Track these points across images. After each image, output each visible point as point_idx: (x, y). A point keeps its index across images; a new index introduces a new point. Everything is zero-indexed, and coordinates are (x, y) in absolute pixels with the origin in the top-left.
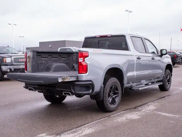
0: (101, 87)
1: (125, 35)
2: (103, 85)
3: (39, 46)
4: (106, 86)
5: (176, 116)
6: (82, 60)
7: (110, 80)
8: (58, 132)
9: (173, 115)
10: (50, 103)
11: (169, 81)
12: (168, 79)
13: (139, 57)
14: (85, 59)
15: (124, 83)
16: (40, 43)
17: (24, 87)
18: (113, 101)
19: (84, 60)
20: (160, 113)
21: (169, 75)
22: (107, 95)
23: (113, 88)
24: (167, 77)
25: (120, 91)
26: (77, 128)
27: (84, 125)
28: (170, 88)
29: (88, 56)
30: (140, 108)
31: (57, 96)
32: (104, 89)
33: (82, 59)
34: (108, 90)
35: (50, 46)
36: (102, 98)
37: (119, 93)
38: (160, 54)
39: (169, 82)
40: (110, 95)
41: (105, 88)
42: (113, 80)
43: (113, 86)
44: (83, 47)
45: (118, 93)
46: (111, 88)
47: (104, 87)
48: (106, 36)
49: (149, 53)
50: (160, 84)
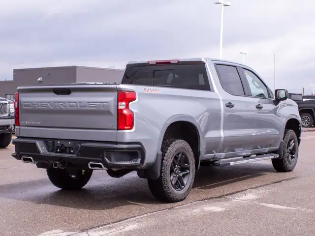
0: (158, 155)
1: (203, 60)
2: (160, 152)
3: (13, 80)
4: (166, 154)
5: (291, 208)
6: (124, 105)
7: (173, 143)
8: (82, 228)
9: (286, 207)
10: (59, 189)
11: (293, 152)
12: (291, 148)
13: (229, 103)
14: (130, 103)
15: (200, 150)
16: (15, 71)
17: (13, 156)
18: (179, 183)
19: (127, 107)
20: (264, 204)
21: (292, 142)
22: (168, 171)
23: (179, 159)
24: (289, 145)
25: (192, 166)
26: (114, 223)
27: (126, 219)
28: (295, 166)
29: (134, 99)
30: (230, 198)
31: (73, 176)
32: (163, 159)
33: (124, 103)
34: (170, 161)
35: (39, 79)
36: (159, 175)
37: (191, 169)
38: (274, 99)
39: (294, 154)
40: (173, 171)
41: (165, 158)
42: (180, 144)
43: (180, 155)
44: (123, 82)
45: (188, 168)
46: (176, 158)
47: (163, 156)
48: (168, 63)
49: (250, 95)
50: (273, 157)
